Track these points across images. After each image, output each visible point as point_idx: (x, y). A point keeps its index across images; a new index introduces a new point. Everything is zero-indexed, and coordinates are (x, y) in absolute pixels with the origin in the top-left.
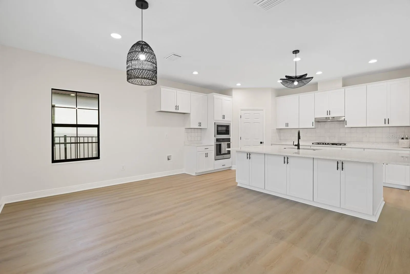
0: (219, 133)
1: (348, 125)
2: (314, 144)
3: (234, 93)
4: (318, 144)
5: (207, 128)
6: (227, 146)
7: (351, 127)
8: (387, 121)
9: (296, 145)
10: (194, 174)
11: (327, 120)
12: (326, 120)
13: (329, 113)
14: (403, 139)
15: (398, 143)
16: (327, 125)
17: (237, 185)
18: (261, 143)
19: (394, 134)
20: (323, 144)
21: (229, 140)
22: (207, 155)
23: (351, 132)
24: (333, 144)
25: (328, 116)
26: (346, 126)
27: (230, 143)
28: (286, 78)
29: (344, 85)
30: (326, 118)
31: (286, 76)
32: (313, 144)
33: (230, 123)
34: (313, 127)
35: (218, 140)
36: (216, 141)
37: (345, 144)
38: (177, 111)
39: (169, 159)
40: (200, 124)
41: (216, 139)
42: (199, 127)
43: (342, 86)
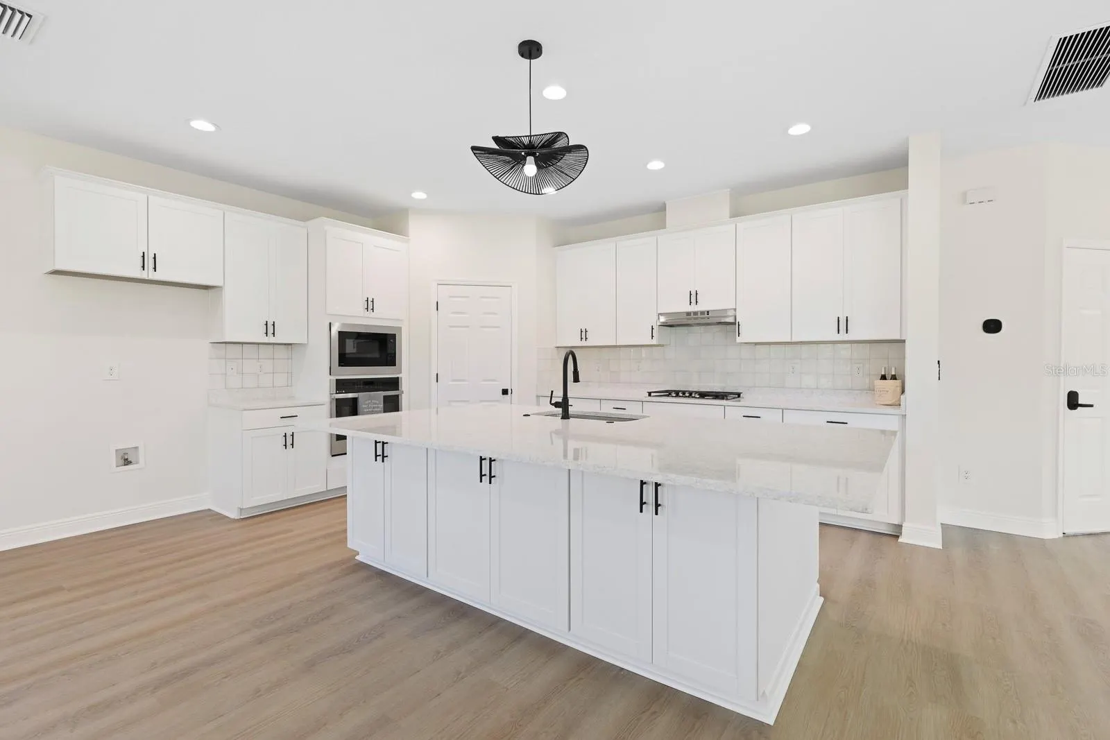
0: (345, 360)
1: (746, 335)
2: (652, 394)
3: (415, 226)
4: (668, 393)
5: (306, 342)
6: (382, 406)
7: (756, 344)
8: (843, 324)
9: (557, 405)
10: (233, 515)
11: (690, 319)
12: (688, 319)
13: (694, 297)
14: (884, 377)
15: (871, 389)
16: (696, 336)
17: (357, 558)
18: (505, 392)
19: (861, 365)
20: (677, 393)
21: (394, 383)
22: (289, 441)
23: (755, 359)
24: (703, 395)
25: (693, 308)
26: (739, 340)
27: (397, 396)
28: (494, 146)
29: (736, 214)
30: (688, 314)
31: (496, 139)
32: (650, 394)
33: (400, 329)
34: (654, 342)
35: (342, 385)
36: (337, 390)
37: (739, 395)
38: (149, 274)
39: (127, 462)
40: (270, 328)
41: (337, 380)
42: (266, 340)
43: (728, 215)
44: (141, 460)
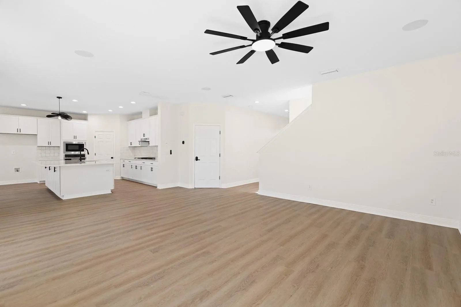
0: (67, 150)
1: (150, 144)
3: (89, 118)
5: (60, 146)
10: (39, 183)
11: (144, 140)
13: (144, 135)
16: (145, 145)
18: (112, 158)
25: (144, 138)
26: (149, 146)
27: (85, 159)
33: (85, 142)
34: (140, 146)
35: (66, 156)
38: (19, 133)
39: (18, 171)
40: (49, 143)
41: (65, 155)
42: (48, 146)
43: (149, 115)
44: (20, 170)
